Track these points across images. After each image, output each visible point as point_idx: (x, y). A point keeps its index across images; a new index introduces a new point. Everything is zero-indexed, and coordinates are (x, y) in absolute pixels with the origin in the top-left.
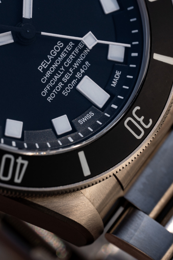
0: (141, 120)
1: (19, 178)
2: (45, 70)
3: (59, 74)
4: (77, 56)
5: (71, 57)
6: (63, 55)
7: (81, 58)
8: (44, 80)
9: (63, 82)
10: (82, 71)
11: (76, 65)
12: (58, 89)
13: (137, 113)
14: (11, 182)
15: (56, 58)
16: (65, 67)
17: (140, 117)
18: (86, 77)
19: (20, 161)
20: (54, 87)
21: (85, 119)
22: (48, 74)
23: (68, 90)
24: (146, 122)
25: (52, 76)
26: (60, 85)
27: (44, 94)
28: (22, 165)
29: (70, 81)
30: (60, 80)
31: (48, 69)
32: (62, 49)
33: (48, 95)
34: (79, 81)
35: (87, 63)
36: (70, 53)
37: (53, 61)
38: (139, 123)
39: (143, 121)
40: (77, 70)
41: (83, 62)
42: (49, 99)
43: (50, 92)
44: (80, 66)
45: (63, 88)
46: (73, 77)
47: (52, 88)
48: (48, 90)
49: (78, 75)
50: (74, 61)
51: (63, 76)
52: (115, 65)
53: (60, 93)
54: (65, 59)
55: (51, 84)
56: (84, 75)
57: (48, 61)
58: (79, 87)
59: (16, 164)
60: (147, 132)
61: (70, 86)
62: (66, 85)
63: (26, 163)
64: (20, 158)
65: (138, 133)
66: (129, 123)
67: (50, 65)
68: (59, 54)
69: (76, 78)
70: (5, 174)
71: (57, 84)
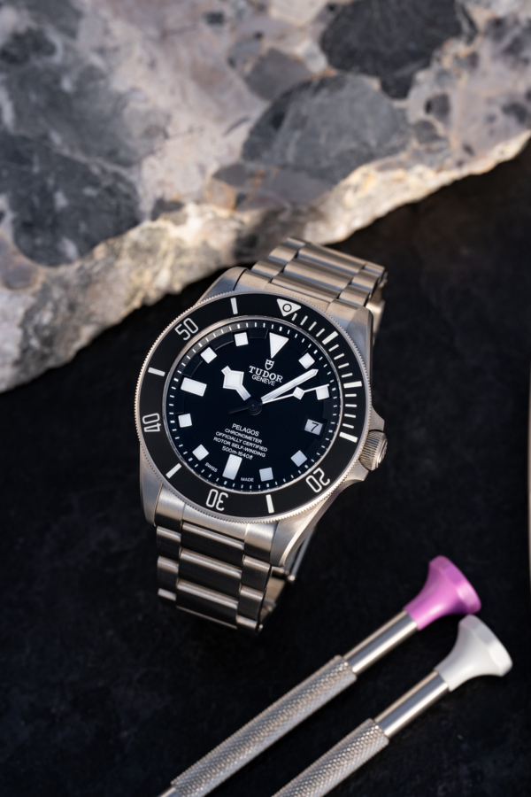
0: (220, 501)
1: (148, 429)
2: (234, 429)
3: (236, 440)
4: (253, 449)
5: (251, 444)
6: (250, 438)
7: (253, 452)
8: (227, 431)
9: (231, 444)
10: (244, 455)
11: (246, 449)
12: (225, 442)
13: (223, 497)
15: (246, 434)
16: (242, 442)
17: (222, 499)
18: (241, 459)
19: (158, 425)
20: (226, 439)
21: (210, 466)
22: (232, 432)
23: (227, 449)
24: (221, 506)
25: (232, 435)
26: (229, 443)
27: (218, 434)
28: (156, 428)
29: (234, 449)
30: (232, 441)
31: (236, 431)
32: (254, 436)
33: (218, 437)
34: (237, 455)
35: (252, 456)
36: (254, 442)
37: (244, 433)
38: (217, 500)
39: (220, 504)
40: (244, 452)
41: (251, 454)
42: (216, 439)
43: (221, 437)
44: (247, 453)
45: (227, 446)
46: (237, 450)
47: (224, 438)
49: (240, 453)
50: (250, 447)
51: (236, 443)
52: (257, 477)
53: (223, 445)
54: (248, 440)
55: (226, 436)
56: (242, 457)
57: (242, 429)
58: (231, 456)
59: (155, 423)
60: (214, 509)
61: (230, 450)
62: (230, 447)
63: (158, 430)
65: (211, 503)
66: (214, 494)
67: (239, 432)
68: (249, 435)
69: (237, 452)
70: (147, 420)
71: (228, 440)
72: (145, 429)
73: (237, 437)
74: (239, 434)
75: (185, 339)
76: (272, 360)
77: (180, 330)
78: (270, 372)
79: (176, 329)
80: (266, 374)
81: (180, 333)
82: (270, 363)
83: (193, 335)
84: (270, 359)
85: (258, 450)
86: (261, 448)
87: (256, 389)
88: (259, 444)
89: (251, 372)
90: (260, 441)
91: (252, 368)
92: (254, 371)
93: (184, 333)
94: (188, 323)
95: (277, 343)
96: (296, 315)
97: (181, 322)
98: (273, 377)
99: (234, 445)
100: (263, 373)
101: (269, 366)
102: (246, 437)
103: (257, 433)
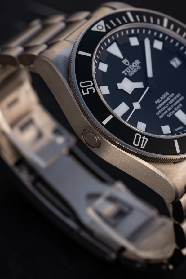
1: (143, 146)
2: (159, 104)
3: (166, 107)
4: (176, 101)
5: (173, 100)
6: (168, 99)
7: (178, 102)
8: (158, 108)
9: (168, 111)
10: (178, 108)
11: (175, 104)
12: (165, 113)
14: (139, 147)
15: (165, 99)
16: (169, 104)
18: (180, 111)
19: (144, 138)
20: (163, 112)
21: (178, 129)
22: (160, 106)
23: (170, 115)
25: (162, 107)
26: (166, 112)
27: (157, 114)
28: (145, 140)
29: (171, 111)
30: (166, 109)
31: (160, 103)
32: (168, 96)
34: (176, 112)
35: (181, 104)
36: (172, 98)
37: (163, 100)
40: (176, 107)
41: (179, 104)
42: (160, 117)
43: (160, 114)
44: (177, 105)
45: (168, 113)
46: (173, 110)
47: (162, 112)
48: (160, 113)
49: (176, 109)
50: (174, 102)
51: (168, 108)
53: (165, 116)
54: (169, 101)
55: (162, 110)
56: (178, 109)
57: (160, 99)
58: (175, 115)
59: (142, 139)
61: (171, 113)
62: (169, 112)
63: (147, 139)
64: (144, 136)
67: (162, 102)
68: (166, 98)
69: (174, 110)
70: (136, 143)
71: (164, 111)
72: (142, 147)
73: (165, 105)
74: (164, 103)
75: (94, 92)
76: (124, 59)
77: (85, 92)
78: (131, 64)
79: (84, 94)
80: (132, 67)
81: (88, 93)
82: (125, 61)
83: (94, 86)
84: (123, 60)
85: (178, 99)
86: (178, 96)
87: (140, 76)
88: (174, 97)
89: (126, 74)
90: (173, 94)
91: (124, 72)
92: (126, 72)
93: (89, 90)
94: (83, 85)
95: (114, 50)
96: (107, 26)
97: (80, 89)
98: (135, 65)
99: (169, 109)
100: (129, 68)
101: (127, 63)
102: (167, 100)
103: (167, 93)
